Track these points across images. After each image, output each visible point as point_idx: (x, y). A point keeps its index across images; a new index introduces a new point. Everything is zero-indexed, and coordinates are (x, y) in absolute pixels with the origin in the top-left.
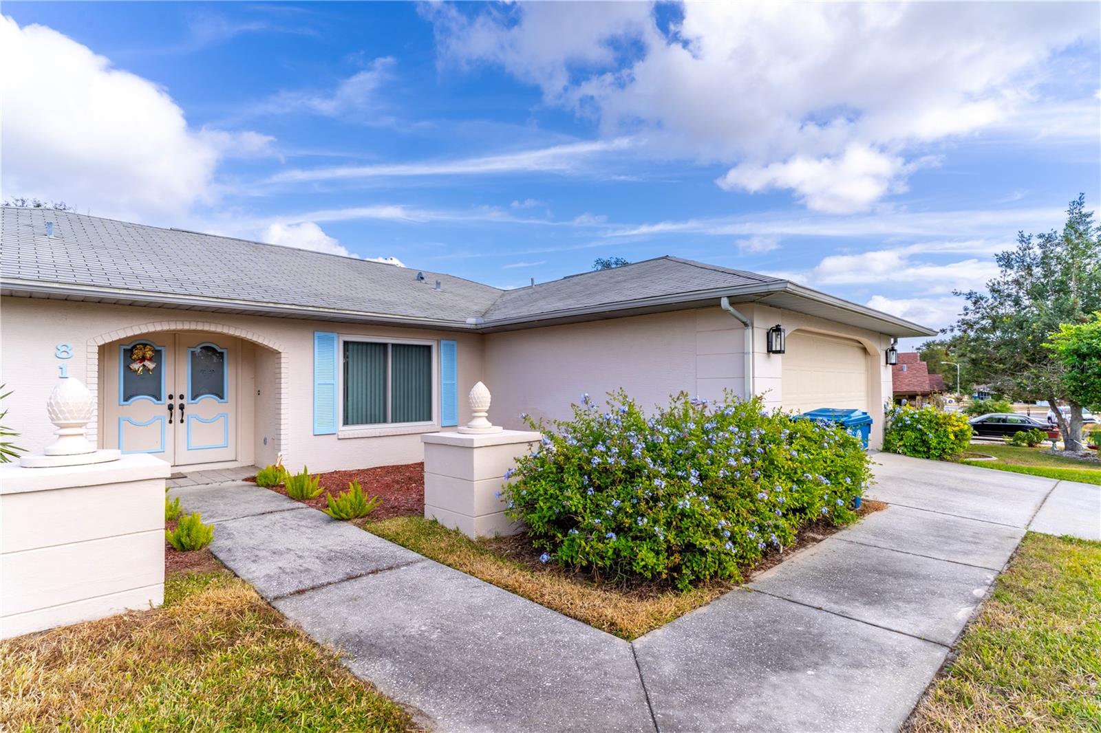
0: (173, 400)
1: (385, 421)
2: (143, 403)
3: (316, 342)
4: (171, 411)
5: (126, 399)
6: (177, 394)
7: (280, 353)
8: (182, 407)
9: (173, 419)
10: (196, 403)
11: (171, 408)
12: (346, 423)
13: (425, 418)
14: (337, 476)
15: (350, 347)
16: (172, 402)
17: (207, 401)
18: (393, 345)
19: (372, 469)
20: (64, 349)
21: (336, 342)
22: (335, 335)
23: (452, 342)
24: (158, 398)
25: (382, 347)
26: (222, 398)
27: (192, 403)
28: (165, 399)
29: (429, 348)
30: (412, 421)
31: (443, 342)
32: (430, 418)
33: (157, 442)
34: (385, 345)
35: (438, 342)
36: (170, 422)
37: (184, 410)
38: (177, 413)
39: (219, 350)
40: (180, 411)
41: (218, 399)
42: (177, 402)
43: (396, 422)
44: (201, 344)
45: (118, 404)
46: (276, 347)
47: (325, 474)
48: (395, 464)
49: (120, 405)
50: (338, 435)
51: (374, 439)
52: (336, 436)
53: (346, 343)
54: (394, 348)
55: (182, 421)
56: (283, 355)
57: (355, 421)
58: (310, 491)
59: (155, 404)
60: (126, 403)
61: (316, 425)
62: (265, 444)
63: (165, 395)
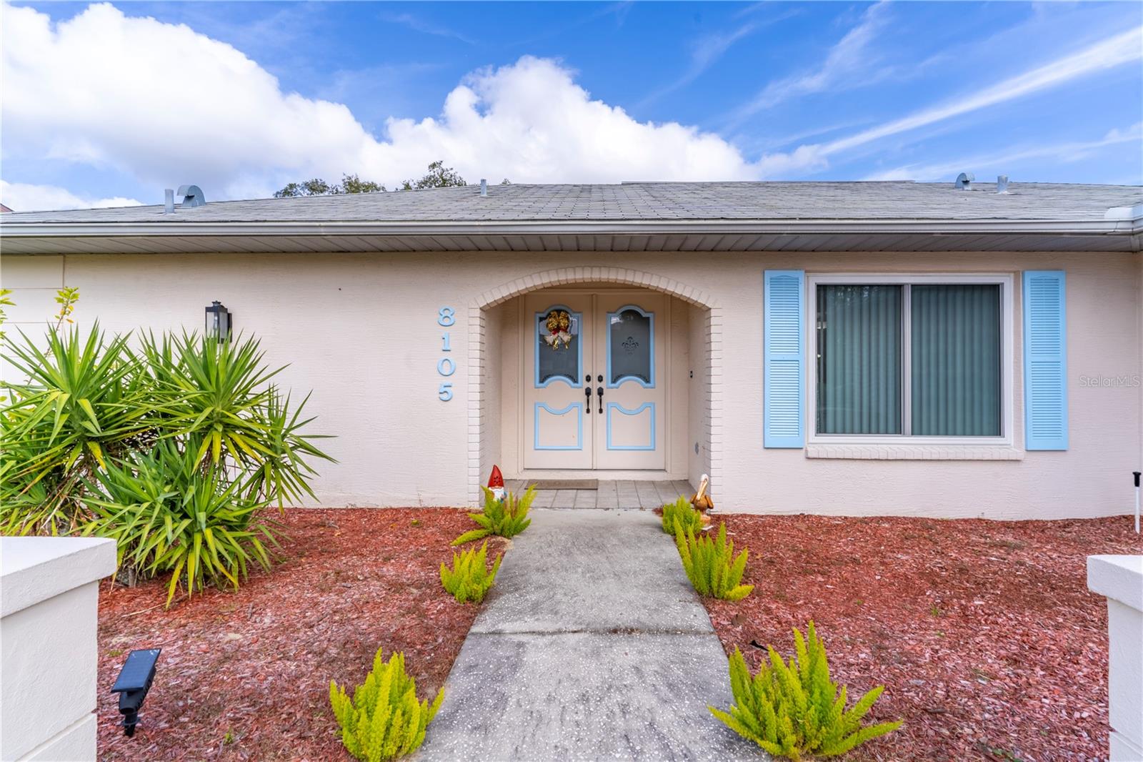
0: (591, 382)
1: (898, 430)
2: (559, 383)
3: (768, 288)
4: (588, 396)
5: (542, 380)
6: (594, 375)
7: (710, 309)
8: (600, 392)
9: (590, 408)
10: (617, 388)
11: (588, 392)
12: (822, 428)
13: (985, 428)
14: (803, 526)
15: (830, 297)
16: (589, 385)
17: (631, 384)
18: (914, 286)
19: (872, 519)
20: (447, 313)
21: (802, 288)
22: (800, 275)
23: (1053, 275)
24: (575, 381)
25: (891, 295)
26: (648, 381)
27: (612, 388)
28: (582, 382)
29: (995, 289)
30: (955, 434)
31: (1029, 276)
32: (997, 431)
33: (573, 437)
34: (899, 288)
35: (1018, 276)
36: (588, 411)
37: (602, 396)
38: (594, 401)
39: (644, 315)
40: (598, 396)
41: (643, 382)
42: (594, 385)
43: (921, 434)
44: (620, 308)
45: (533, 386)
46: (702, 300)
47: (782, 517)
48: (919, 515)
49: (536, 388)
50: (806, 451)
51: (875, 464)
52: (803, 451)
53: (822, 289)
54: (916, 294)
55: (601, 411)
56: (713, 313)
57: (839, 427)
58: (725, 583)
59: (572, 387)
60: (541, 385)
61: (767, 430)
62: (697, 452)
63: (581, 377)
